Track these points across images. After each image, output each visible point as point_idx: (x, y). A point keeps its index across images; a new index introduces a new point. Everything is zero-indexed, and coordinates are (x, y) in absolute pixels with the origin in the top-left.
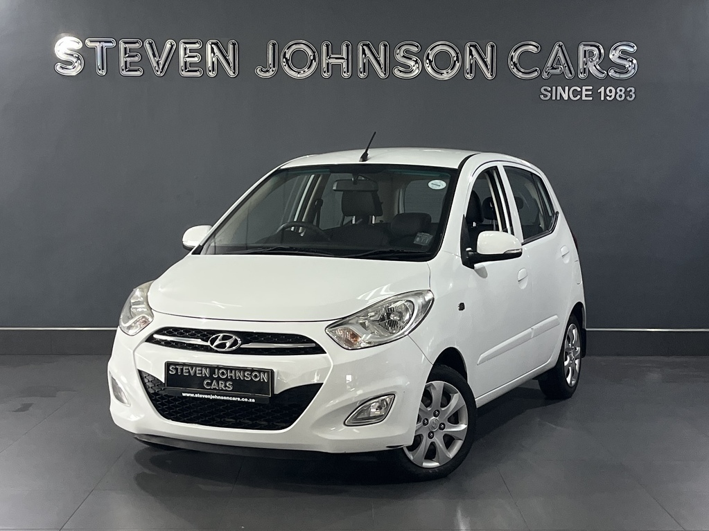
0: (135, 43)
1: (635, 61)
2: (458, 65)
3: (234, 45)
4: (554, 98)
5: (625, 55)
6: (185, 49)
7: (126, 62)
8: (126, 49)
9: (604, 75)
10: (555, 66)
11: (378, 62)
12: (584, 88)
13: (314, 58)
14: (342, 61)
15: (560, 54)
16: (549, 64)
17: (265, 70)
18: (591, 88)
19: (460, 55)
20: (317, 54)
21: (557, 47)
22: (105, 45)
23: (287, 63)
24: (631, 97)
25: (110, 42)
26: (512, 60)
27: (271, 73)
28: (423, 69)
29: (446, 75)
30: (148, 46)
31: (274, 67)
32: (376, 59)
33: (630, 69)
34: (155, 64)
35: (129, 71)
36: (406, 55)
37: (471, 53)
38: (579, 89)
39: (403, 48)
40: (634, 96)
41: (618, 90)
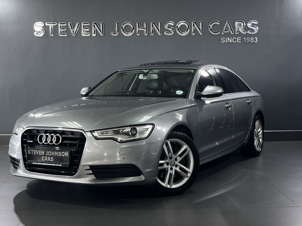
0: (64, 24)
1: (257, 28)
2: (189, 30)
3: (102, 24)
4: (226, 42)
5: (253, 25)
6: (84, 25)
7: (61, 31)
8: (61, 26)
9: (245, 33)
10: (226, 29)
11: (158, 29)
12: (238, 38)
13: (134, 28)
14: (144, 29)
15: (228, 25)
16: (224, 29)
17: (114, 33)
18: (241, 38)
19: (189, 26)
20: (134, 27)
21: (227, 22)
22: (53, 24)
23: (123, 30)
24: (256, 41)
25: (55, 23)
26: (210, 28)
27: (117, 34)
28: (175, 32)
29: (185, 34)
30: (69, 25)
31: (118, 32)
32: (157, 28)
33: (255, 30)
34: (72, 32)
35: (62, 34)
36: (169, 26)
37: (194, 25)
38: (236, 38)
39: (168, 24)
40: (257, 41)
41: (251, 39)
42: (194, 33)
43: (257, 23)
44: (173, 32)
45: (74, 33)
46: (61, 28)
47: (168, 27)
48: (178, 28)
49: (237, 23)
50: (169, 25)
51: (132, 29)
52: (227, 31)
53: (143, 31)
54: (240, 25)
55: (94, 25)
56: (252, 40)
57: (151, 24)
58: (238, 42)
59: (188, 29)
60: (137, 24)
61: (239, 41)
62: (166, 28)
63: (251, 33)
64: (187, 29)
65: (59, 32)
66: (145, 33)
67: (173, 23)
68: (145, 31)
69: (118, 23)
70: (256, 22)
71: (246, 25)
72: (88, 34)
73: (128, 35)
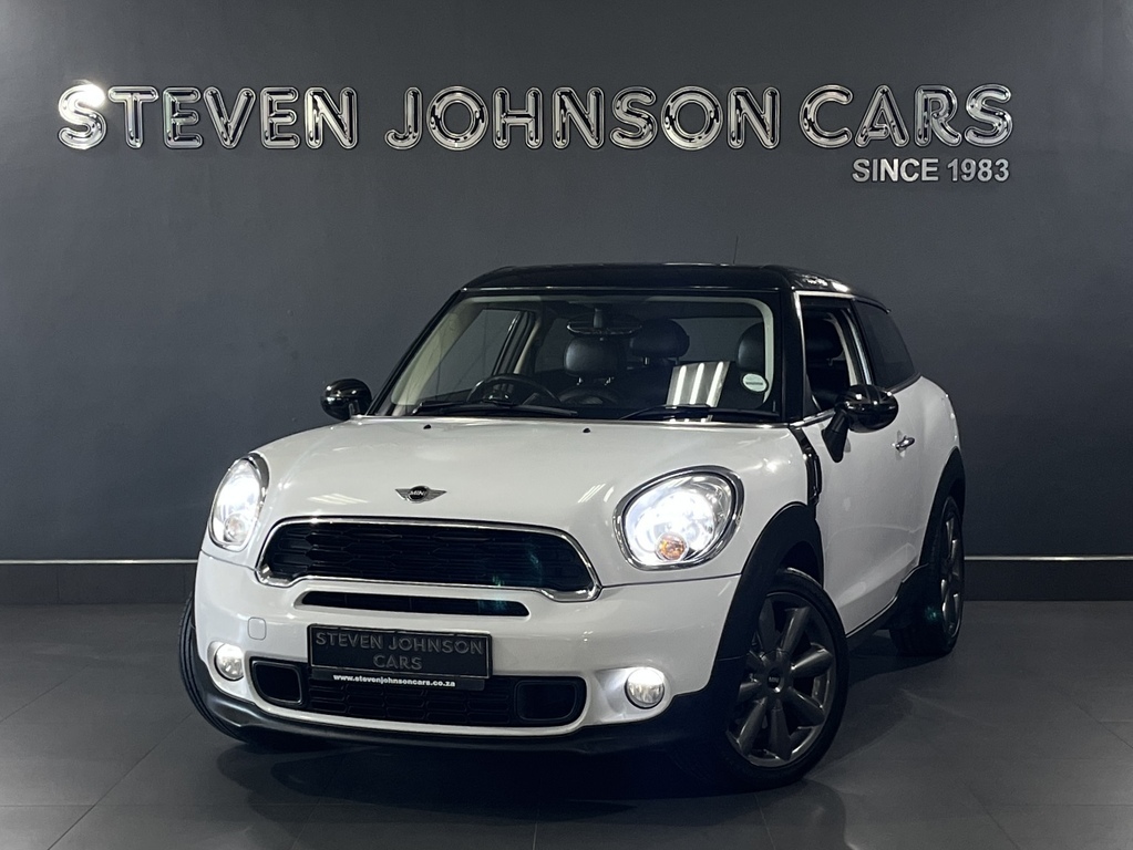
0: (189, 94)
1: (1008, 117)
2: (717, 125)
3: (350, 95)
4: (875, 179)
5: (992, 107)
6: (271, 102)
7: (174, 125)
8: (173, 104)
9: (957, 140)
10: (877, 125)
11: (587, 122)
12: (925, 161)
13: (482, 117)
14: (527, 120)
15: (885, 102)
16: (867, 122)
17: (401, 136)
18: (936, 161)
19: (720, 110)
20: (485, 109)
21: (879, 94)
22: (139, 97)
23: (438, 124)
24: (1002, 175)
25: (149, 93)
26: (806, 116)
27: (410, 142)
28: (660, 134)
29: (699, 142)
30: (210, 99)
31: (416, 131)
32: (582, 116)
33: (1000, 129)
34: (221, 129)
35: (179, 140)
37: (738, 106)
38: (916, 163)
39: (627, 98)
40: (1007, 174)
41: (981, 164)
42: (739, 138)
43: (1008, 94)
44: (650, 136)
45: (231, 133)
46: (174, 113)
47: (628, 112)
48: (670, 118)
49: (920, 96)
50: (633, 103)
51: (477, 120)
52: (877, 130)
53: (523, 128)
54: (936, 103)
55: (315, 102)
56: (983, 169)
57: (558, 98)
58: (924, 178)
59: (712, 120)
60: (498, 99)
61: (929, 174)
62: (620, 114)
63: (980, 140)
64: (708, 119)
65: (169, 129)
66: (533, 135)
67: (650, 96)
68: (531, 127)
69: (415, 95)
70: (1004, 93)
71: (962, 104)
72: (288, 139)
73: (456, 145)
